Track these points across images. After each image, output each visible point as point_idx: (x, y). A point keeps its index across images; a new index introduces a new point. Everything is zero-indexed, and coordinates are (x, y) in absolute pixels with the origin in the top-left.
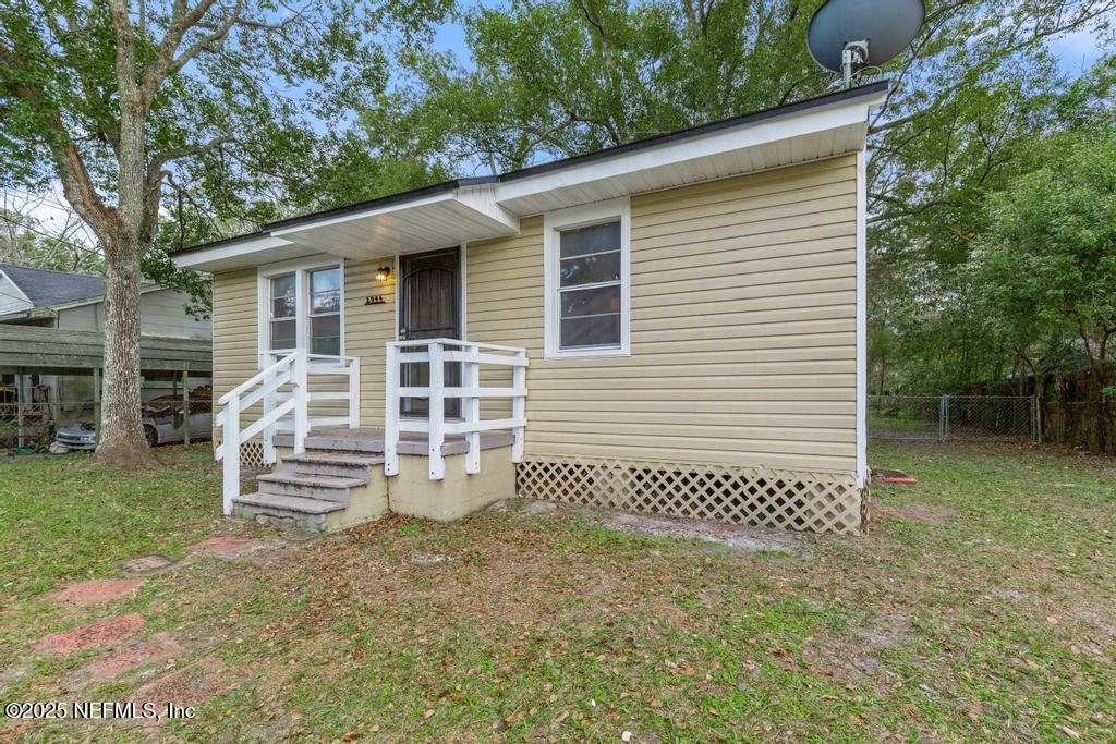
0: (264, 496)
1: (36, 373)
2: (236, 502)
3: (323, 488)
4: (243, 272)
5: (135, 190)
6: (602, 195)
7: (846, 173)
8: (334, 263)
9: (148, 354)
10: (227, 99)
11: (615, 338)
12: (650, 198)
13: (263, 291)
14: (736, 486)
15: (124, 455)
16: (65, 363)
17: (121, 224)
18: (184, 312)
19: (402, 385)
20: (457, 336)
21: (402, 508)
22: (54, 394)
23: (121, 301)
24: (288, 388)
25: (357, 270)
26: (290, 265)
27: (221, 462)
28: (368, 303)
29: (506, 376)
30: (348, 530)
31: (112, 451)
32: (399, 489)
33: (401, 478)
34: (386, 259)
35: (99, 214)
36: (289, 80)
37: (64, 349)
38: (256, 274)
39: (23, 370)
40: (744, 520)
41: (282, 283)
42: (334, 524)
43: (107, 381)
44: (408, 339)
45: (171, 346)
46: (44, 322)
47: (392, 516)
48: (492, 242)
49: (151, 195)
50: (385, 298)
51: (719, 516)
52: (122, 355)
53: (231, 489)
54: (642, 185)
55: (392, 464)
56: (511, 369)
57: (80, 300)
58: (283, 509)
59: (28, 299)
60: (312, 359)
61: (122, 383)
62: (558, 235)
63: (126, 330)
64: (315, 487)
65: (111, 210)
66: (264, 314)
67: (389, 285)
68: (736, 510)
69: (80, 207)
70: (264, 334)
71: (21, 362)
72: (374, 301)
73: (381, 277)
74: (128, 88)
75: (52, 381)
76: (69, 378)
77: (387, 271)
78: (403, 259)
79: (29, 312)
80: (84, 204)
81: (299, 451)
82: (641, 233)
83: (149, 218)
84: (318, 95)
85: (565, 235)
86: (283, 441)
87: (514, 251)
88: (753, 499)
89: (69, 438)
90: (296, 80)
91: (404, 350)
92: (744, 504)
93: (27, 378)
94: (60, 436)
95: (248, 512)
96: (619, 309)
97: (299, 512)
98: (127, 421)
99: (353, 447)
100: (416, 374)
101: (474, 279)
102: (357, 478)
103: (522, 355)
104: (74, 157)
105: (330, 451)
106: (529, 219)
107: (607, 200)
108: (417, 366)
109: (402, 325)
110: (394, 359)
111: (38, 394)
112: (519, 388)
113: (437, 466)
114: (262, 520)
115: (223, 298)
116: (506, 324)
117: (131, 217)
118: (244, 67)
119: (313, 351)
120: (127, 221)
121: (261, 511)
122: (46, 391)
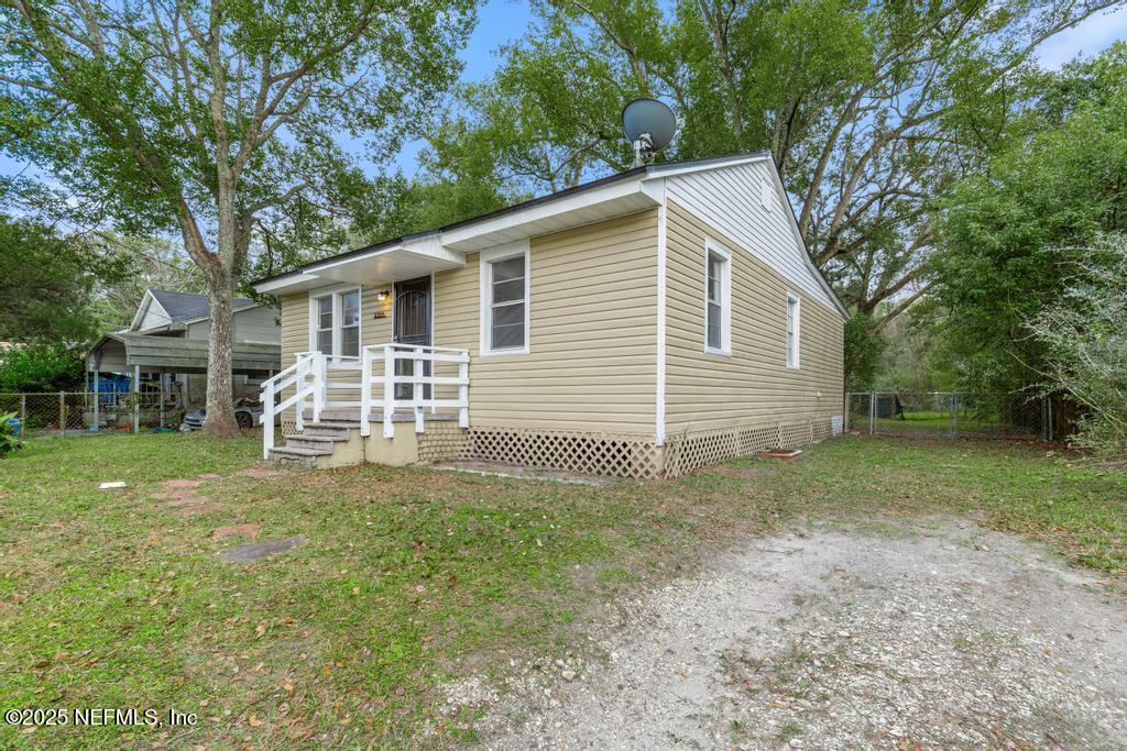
0: (290, 447)
1: (174, 371)
2: (271, 451)
3: (319, 442)
4: (299, 295)
5: (229, 240)
6: (510, 238)
7: (651, 222)
8: (356, 288)
9: (239, 356)
10: (310, 149)
11: (521, 342)
12: (543, 238)
13: (313, 309)
14: (589, 446)
15: (220, 429)
16: (188, 364)
17: (219, 264)
18: (274, 322)
19: (396, 374)
20: (429, 344)
21: (371, 459)
22: (185, 389)
23: (220, 319)
24: (309, 378)
25: (369, 293)
26: (327, 290)
27: (262, 426)
28: (376, 318)
29: (453, 369)
30: (332, 469)
31: (213, 425)
32: (370, 444)
33: (372, 437)
34: (386, 285)
35: (206, 259)
36: (353, 133)
37: (187, 354)
38: (308, 297)
39: (164, 369)
40: (594, 471)
41: (326, 302)
42: (323, 464)
43: (210, 376)
44: (399, 342)
45: (260, 351)
46: (178, 334)
47: (366, 464)
48: (448, 272)
49: (242, 239)
50: (386, 314)
51: (580, 468)
52: (220, 357)
53: (269, 442)
54: (537, 231)
55: (366, 429)
56: (458, 364)
57: (203, 316)
58: (297, 454)
59: (169, 317)
60: (343, 359)
61: (220, 377)
62: (490, 266)
63: (222, 339)
64: (315, 441)
65: (214, 255)
66: (314, 326)
67: (387, 303)
68: (589, 464)
69: (194, 255)
70: (313, 340)
71: (160, 363)
72: (380, 316)
73: (382, 298)
74: (223, 171)
75: (183, 378)
76: (192, 376)
77: (387, 293)
78: (397, 285)
79: (168, 326)
80: (196, 253)
81: (316, 421)
82: (538, 264)
83: (240, 257)
84: (374, 144)
85: (495, 265)
86: (308, 416)
87: (460, 278)
88: (598, 455)
89: (192, 420)
90: (359, 132)
91: (397, 349)
92: (594, 459)
93: (168, 375)
94: (187, 420)
95: (277, 457)
96: (523, 321)
97: (300, 455)
98: (222, 404)
99: (346, 418)
100: (405, 367)
101: (440, 298)
102: (342, 435)
103: (465, 355)
104: (190, 221)
105: (333, 421)
106: (472, 256)
107: (515, 242)
108: (405, 361)
109: (396, 333)
110: (390, 357)
111: (174, 387)
112: (463, 378)
113: (389, 429)
114: (284, 462)
115: (288, 313)
116: (456, 332)
117: (226, 259)
118: (321, 124)
119: (344, 353)
120: (223, 262)
121: (283, 456)
122: (180, 386)
